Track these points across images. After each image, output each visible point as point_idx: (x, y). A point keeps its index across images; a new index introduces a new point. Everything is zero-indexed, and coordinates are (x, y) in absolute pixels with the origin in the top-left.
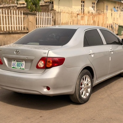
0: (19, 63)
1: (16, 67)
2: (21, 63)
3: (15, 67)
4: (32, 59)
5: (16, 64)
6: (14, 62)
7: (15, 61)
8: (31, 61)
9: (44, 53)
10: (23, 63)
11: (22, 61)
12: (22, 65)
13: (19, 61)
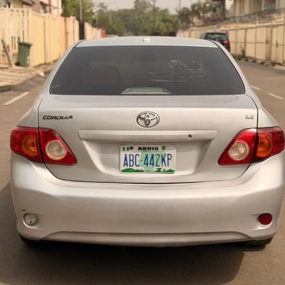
0: (150, 154)
1: (140, 168)
2: (160, 152)
3: (135, 168)
4: (209, 137)
5: (138, 158)
6: (128, 153)
7: (132, 148)
8: (204, 143)
9: (247, 118)
10: (167, 152)
11: (164, 148)
12: (163, 160)
13: (149, 149)
